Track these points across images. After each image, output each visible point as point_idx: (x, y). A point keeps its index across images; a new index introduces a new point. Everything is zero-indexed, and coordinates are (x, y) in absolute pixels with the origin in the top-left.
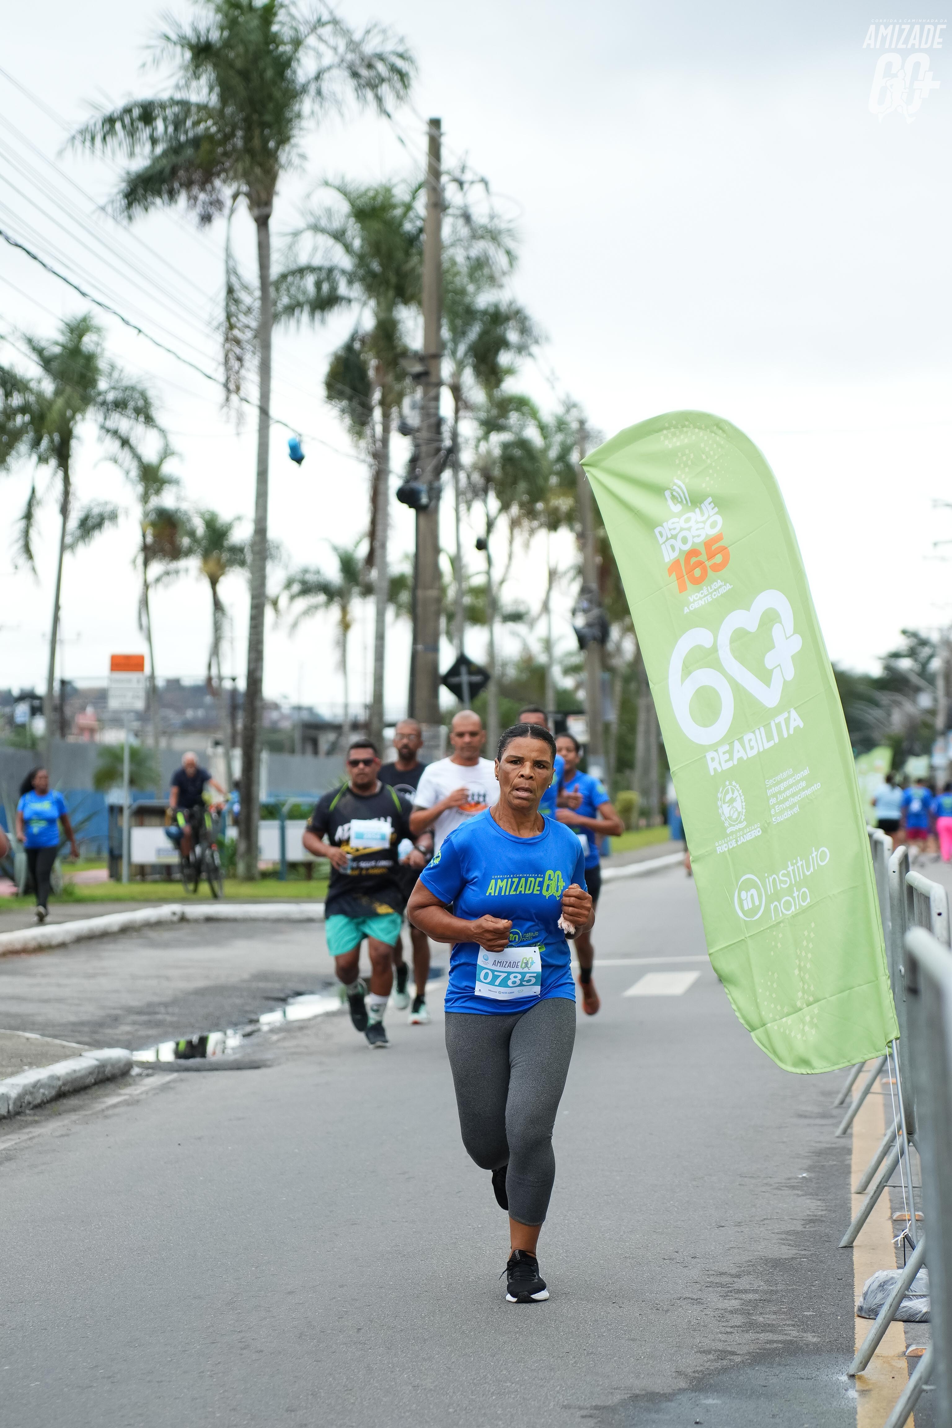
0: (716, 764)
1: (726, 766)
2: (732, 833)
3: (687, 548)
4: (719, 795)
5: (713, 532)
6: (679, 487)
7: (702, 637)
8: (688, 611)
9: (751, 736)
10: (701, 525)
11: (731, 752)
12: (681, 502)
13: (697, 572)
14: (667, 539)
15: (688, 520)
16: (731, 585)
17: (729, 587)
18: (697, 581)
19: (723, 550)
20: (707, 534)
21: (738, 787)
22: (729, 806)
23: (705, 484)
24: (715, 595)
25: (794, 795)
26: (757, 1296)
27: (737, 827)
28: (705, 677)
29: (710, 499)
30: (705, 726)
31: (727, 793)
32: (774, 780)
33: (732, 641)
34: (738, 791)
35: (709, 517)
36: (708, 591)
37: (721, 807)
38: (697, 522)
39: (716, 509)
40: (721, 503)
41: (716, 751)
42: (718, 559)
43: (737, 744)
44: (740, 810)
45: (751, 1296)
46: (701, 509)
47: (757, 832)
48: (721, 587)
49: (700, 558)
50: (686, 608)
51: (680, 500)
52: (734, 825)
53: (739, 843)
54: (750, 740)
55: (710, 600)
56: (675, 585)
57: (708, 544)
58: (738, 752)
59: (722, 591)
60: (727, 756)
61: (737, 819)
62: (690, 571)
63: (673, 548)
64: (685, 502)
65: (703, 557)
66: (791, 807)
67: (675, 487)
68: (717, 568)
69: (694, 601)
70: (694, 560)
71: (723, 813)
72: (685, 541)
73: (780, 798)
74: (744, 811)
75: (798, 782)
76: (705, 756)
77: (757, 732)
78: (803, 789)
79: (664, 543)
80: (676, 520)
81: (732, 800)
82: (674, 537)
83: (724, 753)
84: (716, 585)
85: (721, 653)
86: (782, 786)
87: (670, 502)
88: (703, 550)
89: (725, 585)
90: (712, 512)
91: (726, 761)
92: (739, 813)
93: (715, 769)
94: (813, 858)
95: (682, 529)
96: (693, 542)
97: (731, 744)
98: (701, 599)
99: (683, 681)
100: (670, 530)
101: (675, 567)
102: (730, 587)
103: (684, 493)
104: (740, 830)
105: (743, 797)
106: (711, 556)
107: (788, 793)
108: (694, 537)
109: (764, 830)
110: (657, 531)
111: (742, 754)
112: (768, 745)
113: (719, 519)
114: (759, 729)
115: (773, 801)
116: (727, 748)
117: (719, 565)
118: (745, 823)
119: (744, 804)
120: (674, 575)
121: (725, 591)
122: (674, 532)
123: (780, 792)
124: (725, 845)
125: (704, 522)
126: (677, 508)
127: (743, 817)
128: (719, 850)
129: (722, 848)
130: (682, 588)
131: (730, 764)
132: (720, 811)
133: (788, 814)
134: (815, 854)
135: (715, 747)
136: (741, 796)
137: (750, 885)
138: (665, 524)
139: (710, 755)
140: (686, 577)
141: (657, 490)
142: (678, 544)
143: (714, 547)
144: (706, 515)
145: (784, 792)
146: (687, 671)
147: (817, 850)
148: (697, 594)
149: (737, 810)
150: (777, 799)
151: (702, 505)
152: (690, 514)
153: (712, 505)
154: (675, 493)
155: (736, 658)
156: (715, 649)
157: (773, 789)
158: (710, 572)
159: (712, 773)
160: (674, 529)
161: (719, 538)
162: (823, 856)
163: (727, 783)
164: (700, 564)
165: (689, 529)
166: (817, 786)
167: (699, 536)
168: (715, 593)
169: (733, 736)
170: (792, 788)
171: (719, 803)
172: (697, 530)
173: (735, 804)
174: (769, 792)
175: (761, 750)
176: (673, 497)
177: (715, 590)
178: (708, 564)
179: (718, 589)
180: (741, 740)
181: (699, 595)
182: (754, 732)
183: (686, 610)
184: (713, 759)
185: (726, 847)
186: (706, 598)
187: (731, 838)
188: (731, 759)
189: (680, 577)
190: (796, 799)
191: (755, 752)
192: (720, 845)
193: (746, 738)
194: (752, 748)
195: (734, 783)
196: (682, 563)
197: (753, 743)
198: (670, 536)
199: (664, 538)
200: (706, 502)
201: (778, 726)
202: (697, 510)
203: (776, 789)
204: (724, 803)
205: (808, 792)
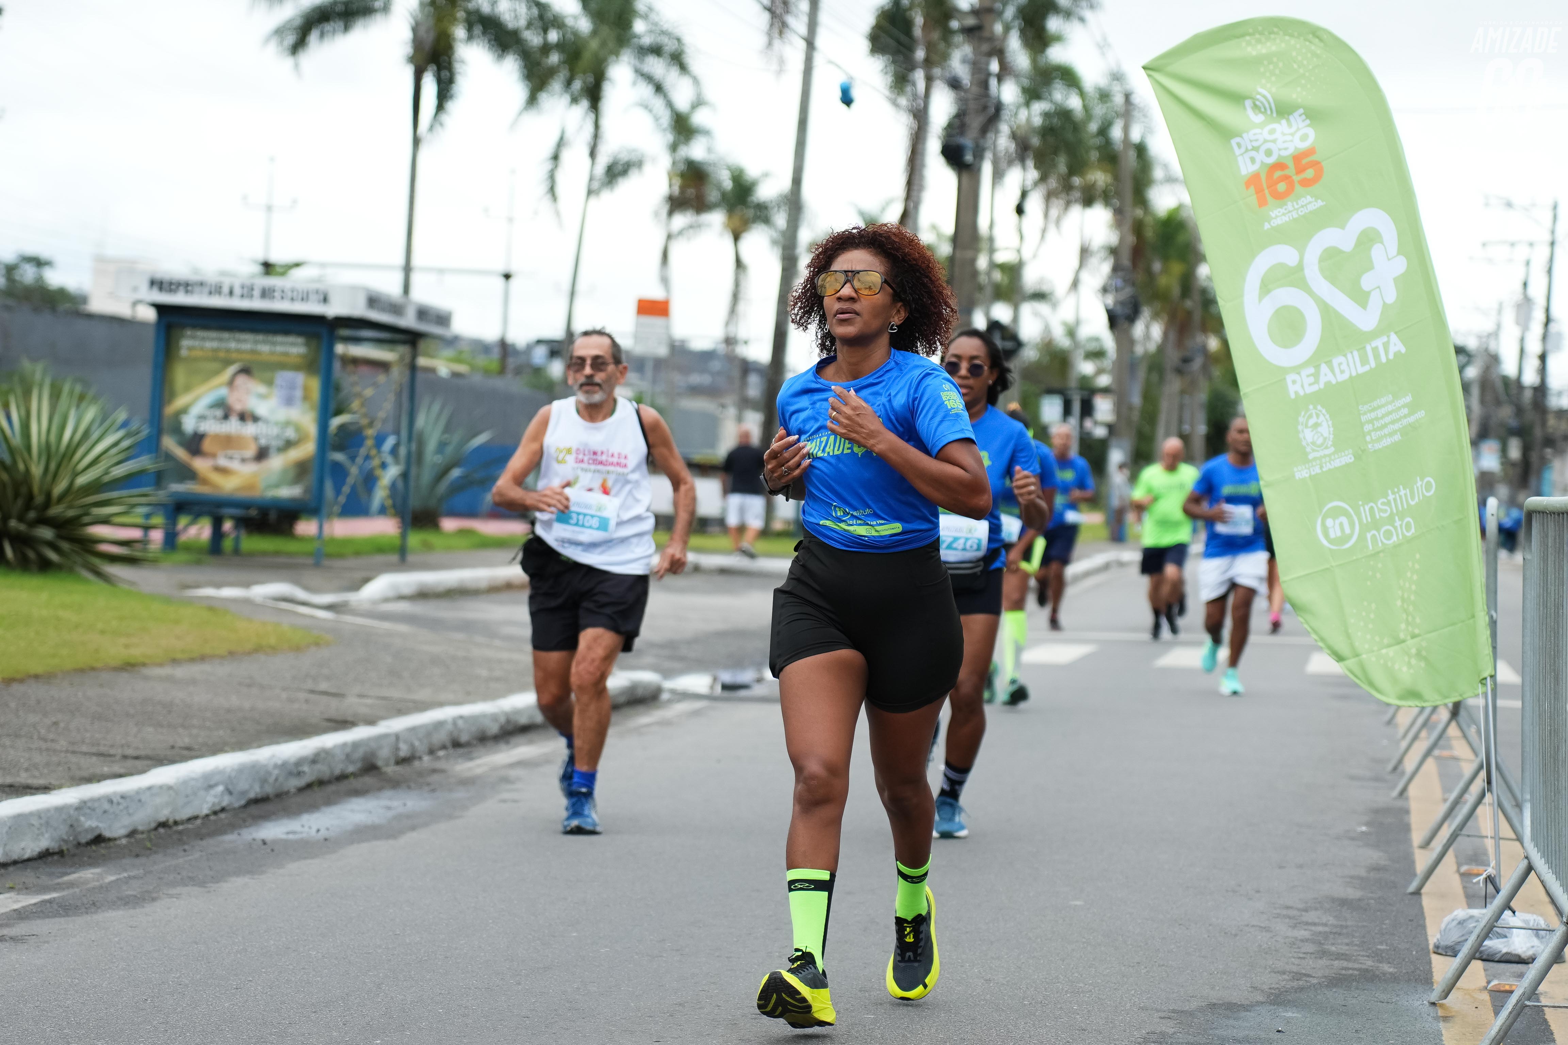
0: (1297, 387)
1: (1309, 390)
2: (1315, 459)
3: (1271, 160)
4: (1301, 419)
5: (1304, 145)
6: (1264, 97)
7: (1286, 254)
8: (1269, 227)
9: (1342, 359)
10: (1289, 138)
11: (1316, 375)
12: (1265, 113)
13: (1282, 187)
14: (1247, 150)
15: (1272, 132)
16: (1323, 201)
17: (1320, 203)
18: (1279, 197)
19: (1316, 164)
20: (1296, 148)
21: (1324, 411)
22: (1312, 431)
23: (1295, 95)
24: (1301, 212)
25: (1393, 422)
26: (1327, 929)
27: (1321, 453)
28: (1286, 296)
29: (1301, 111)
30: (1285, 346)
31: (1310, 416)
32: (1370, 406)
33: (1322, 260)
34: (1324, 415)
35: (1298, 129)
36: (1293, 206)
37: (1303, 431)
38: (1284, 134)
39: (1308, 122)
40: (1313, 115)
41: (1299, 373)
42: (1310, 173)
43: (1324, 368)
44: (1326, 435)
45: (1321, 929)
46: (1288, 120)
47: (1347, 458)
48: (1310, 203)
49: (1286, 172)
50: (1266, 224)
51: (1263, 110)
52: (1318, 451)
53: (1324, 469)
54: (1340, 364)
55: (1295, 216)
56: (1253, 199)
57: (1298, 158)
58: (1326, 375)
59: (1311, 207)
60: (1312, 379)
61: (1322, 444)
62: (1272, 185)
63: (1253, 160)
64: (1269, 112)
65: (1291, 171)
66: (1391, 434)
67: (1258, 97)
68: (1306, 183)
69: (1277, 217)
70: (1278, 174)
71: (1305, 438)
72: (1269, 153)
73: (1377, 424)
74: (1332, 436)
75: (1399, 408)
76: (1285, 379)
77: (1349, 356)
78: (1405, 416)
79: (1242, 154)
80: (1258, 131)
81: (1316, 425)
82: (1256, 149)
83: (1308, 376)
84: (1303, 201)
85: (1307, 272)
86: (1380, 413)
87: (1250, 112)
88: (1291, 164)
89: (1316, 201)
90: (1301, 125)
91: (1310, 385)
92: (1325, 439)
93: (1296, 393)
94: (1417, 488)
95: (1266, 141)
96: (1279, 155)
97: (1317, 367)
98: (1284, 214)
99: (1260, 299)
100: (1251, 141)
101: (1253, 181)
102: (1322, 204)
103: (1269, 103)
104: (1325, 456)
105: (1330, 423)
106: (1300, 170)
107: (1387, 419)
108: (1280, 150)
109: (1358, 457)
110: (1234, 142)
111: (1330, 377)
112: (1361, 370)
113: (1311, 133)
114: (1352, 353)
115: (1368, 427)
116: (1312, 370)
117: (1309, 180)
118: (1332, 449)
119: (1332, 429)
120: (1252, 189)
121: (1314, 208)
122: (1255, 144)
123: (1377, 419)
124: (1305, 471)
125: (1292, 135)
126: (1259, 118)
127: (1330, 443)
128: (1298, 476)
129: (1302, 473)
130: (1262, 202)
131: (1315, 388)
132: (1301, 436)
133: (1387, 442)
134: (1419, 483)
135: (1297, 369)
136: (1327, 421)
137: (1336, 513)
138: (1245, 135)
139: (1290, 378)
140: (1266, 191)
141: (1236, 98)
142: (1260, 157)
143: (1304, 161)
144: (1294, 128)
145: (1382, 418)
146: (1265, 288)
147: (1422, 480)
148: (1280, 209)
149: (1322, 435)
150: (1373, 425)
151: (1291, 117)
152: (1275, 126)
153: (1304, 117)
154: (1258, 103)
155: (1325, 278)
156: (1300, 267)
157: (1369, 415)
158: (1298, 188)
159: (1293, 396)
160: (1257, 140)
161: (1311, 151)
162: (1428, 486)
163: (1311, 407)
164: (1287, 178)
165: (1274, 141)
166: (1421, 414)
167: (1286, 149)
168: (1302, 209)
169: (1320, 357)
170: (1392, 414)
171: (1300, 428)
172: (1284, 142)
173: (1319, 429)
174: (1364, 418)
175: (1354, 374)
176: (1255, 107)
177: (1302, 206)
178: (1296, 178)
179: (1306, 205)
180: (1329, 364)
181: (1282, 211)
182: (1345, 356)
183: (1267, 226)
184: (1294, 382)
185: (1307, 473)
186: (1290, 214)
187: (1314, 463)
188: (1317, 381)
189: (1259, 191)
190: (1397, 426)
191: (1346, 376)
192: (1300, 471)
193: (1335, 362)
194: (1342, 372)
195: (1319, 407)
196: (1263, 177)
197: (1344, 367)
198: (1250, 147)
199: (1243, 150)
200: (1296, 114)
201: (1375, 350)
202: (1284, 122)
203: (1372, 415)
204: (1306, 426)
205: (1411, 419)
